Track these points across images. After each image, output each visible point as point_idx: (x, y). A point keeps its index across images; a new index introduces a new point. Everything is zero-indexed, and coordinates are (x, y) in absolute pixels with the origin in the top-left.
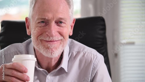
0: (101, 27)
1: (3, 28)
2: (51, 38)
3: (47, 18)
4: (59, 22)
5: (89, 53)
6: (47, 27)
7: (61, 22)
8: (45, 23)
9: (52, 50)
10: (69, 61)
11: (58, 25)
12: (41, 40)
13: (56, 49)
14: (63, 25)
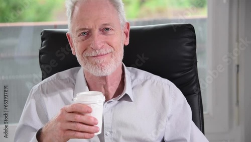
2: (97, 51)
3: (87, 27)
4: (105, 30)
6: (90, 39)
7: (107, 29)
8: (87, 34)
9: (101, 65)
10: (132, 89)
11: (104, 34)
12: (88, 57)
13: (106, 63)
14: (110, 32)
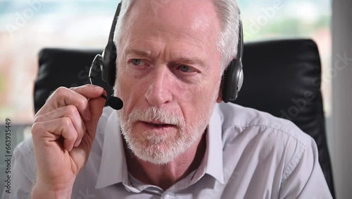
0: (309, 67)
1: (43, 67)
3: (150, 53)
5: (276, 131)
10: (224, 149)
